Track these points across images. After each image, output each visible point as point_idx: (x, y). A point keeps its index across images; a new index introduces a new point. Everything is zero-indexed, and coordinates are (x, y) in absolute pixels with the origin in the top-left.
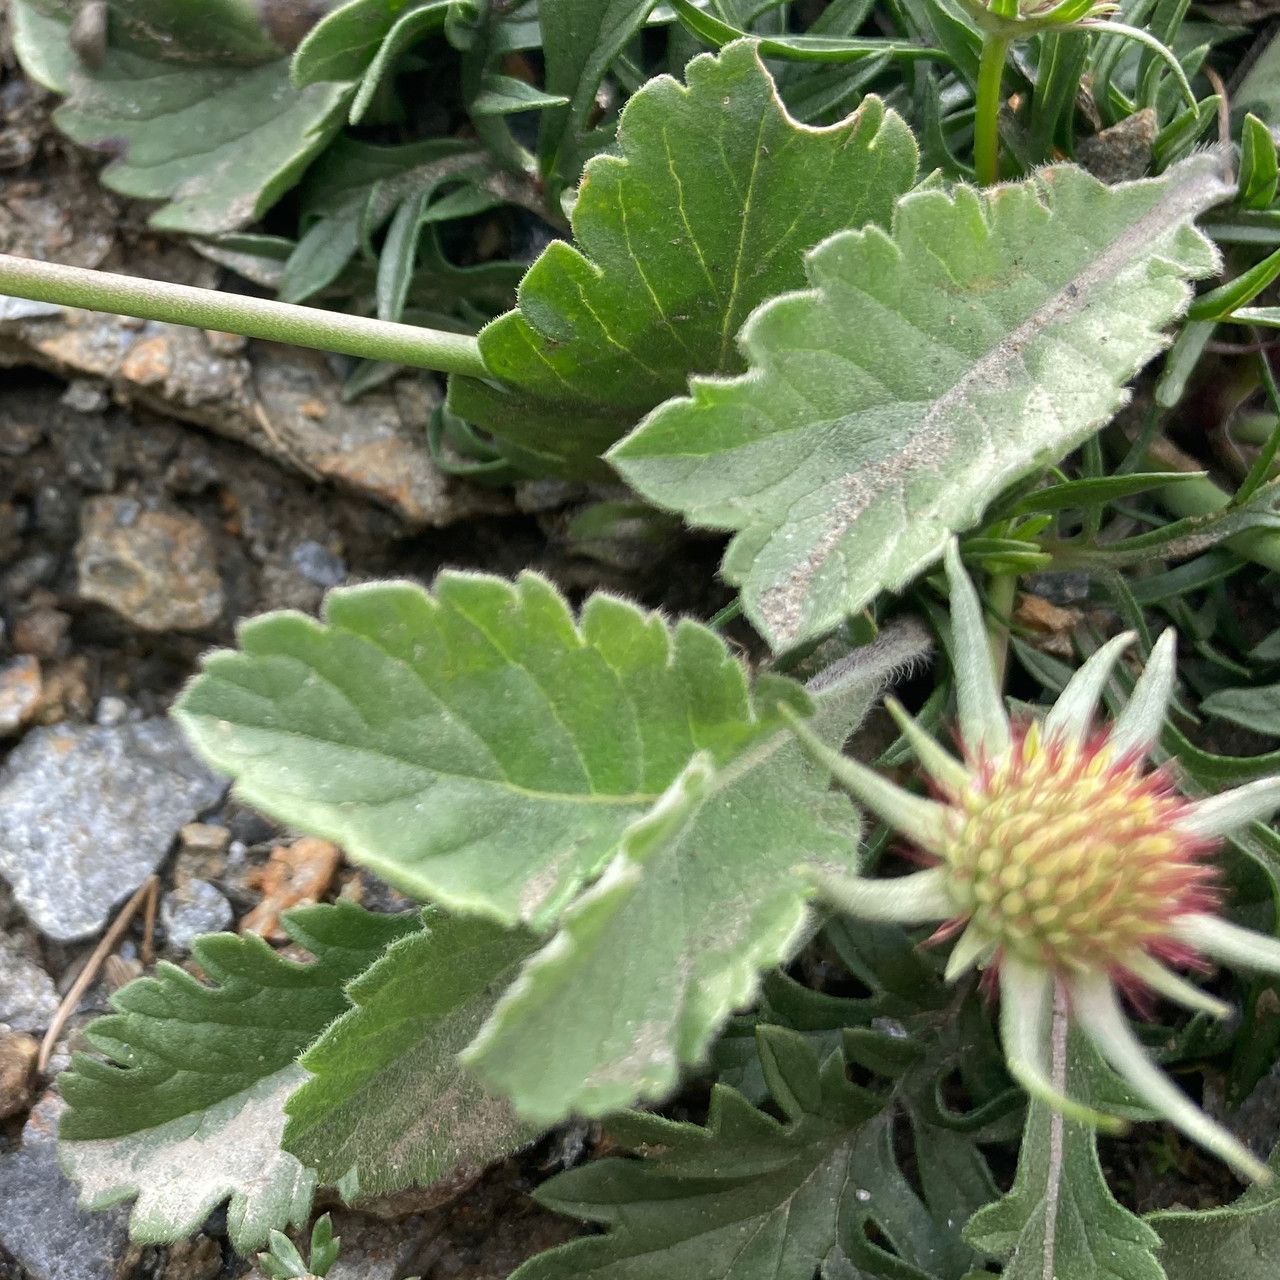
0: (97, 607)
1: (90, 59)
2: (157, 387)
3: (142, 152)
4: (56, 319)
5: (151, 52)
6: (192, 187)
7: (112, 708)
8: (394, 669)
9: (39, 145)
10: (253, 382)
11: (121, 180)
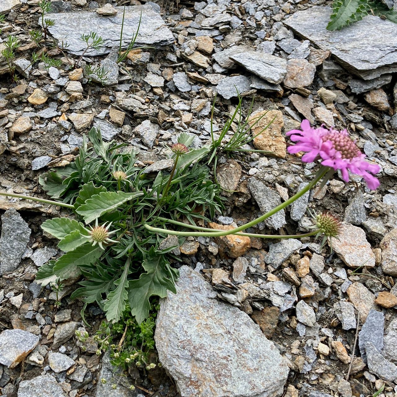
0: (45, 236)
1: (46, 182)
2: (51, 213)
3: (50, 191)
4: (42, 207)
5: (52, 182)
6: (55, 194)
7: (46, 247)
8: (57, 224)
9: (41, 191)
10: (60, 213)
11: (48, 194)
